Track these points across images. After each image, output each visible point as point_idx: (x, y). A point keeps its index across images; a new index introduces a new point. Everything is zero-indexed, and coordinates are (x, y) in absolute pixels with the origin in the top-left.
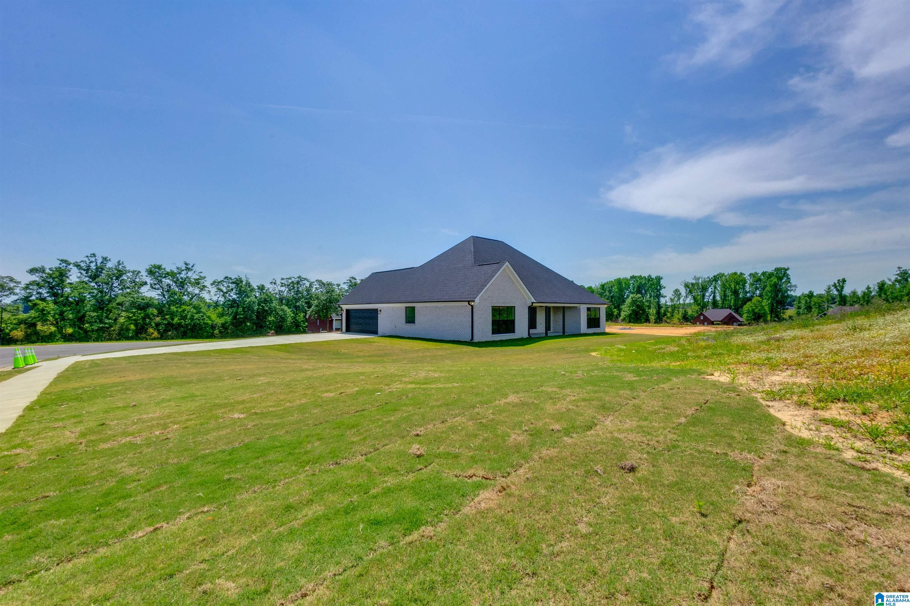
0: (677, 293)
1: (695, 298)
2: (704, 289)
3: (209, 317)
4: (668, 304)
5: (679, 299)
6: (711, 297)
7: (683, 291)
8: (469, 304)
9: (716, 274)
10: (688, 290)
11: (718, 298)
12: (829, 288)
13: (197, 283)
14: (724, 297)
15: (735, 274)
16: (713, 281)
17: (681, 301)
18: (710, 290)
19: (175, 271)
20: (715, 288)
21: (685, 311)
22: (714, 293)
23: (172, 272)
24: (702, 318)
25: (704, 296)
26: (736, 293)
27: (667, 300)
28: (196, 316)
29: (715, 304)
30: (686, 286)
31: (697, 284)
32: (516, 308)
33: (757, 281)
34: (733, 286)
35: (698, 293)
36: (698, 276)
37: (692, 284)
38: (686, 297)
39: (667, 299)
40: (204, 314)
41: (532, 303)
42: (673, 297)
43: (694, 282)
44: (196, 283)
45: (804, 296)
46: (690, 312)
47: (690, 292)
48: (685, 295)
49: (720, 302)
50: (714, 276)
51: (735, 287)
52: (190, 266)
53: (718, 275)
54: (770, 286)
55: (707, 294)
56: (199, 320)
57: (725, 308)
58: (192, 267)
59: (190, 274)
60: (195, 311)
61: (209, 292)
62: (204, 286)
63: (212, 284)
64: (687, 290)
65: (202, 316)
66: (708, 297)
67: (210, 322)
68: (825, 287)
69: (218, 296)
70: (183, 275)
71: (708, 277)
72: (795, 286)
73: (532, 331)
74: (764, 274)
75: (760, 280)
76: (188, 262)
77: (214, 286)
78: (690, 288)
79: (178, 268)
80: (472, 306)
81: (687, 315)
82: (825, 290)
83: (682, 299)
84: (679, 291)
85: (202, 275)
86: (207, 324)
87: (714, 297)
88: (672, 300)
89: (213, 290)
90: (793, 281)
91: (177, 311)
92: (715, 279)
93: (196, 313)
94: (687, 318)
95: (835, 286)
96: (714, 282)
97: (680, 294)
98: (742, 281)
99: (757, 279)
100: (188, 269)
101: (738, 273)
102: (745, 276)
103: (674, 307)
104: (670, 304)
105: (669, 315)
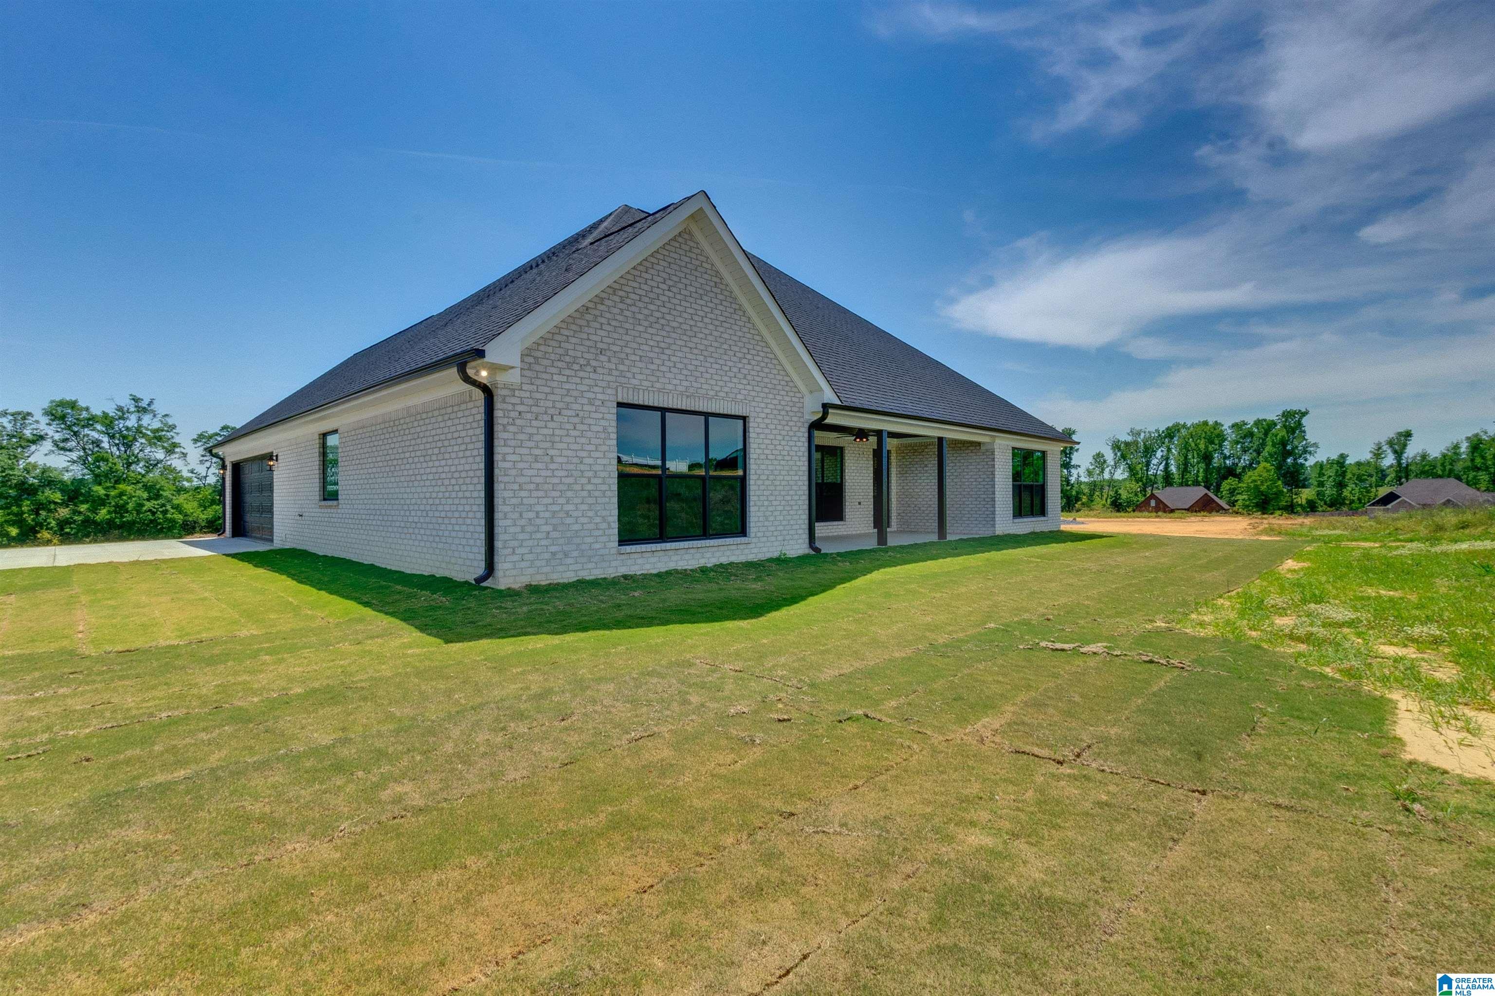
0: (1099, 460)
1: (1131, 469)
2: (1149, 451)
3: (178, 508)
4: (1083, 479)
5: (1102, 471)
6: (1161, 467)
7: (1109, 456)
8: (467, 379)
9: (1171, 425)
10: (1119, 454)
11: (1173, 469)
12: (1380, 448)
13: (157, 438)
14: (1185, 467)
15: (1206, 423)
16: (1165, 437)
17: (1107, 476)
18: (1159, 454)
19: (112, 412)
20: (1169, 450)
21: (1116, 492)
22: (1167, 459)
23: (105, 415)
24: (1153, 503)
25: (1148, 464)
26: (1207, 458)
27: (1082, 474)
28: (148, 505)
29: (1168, 480)
30: (1116, 446)
31: (1136, 443)
32: (752, 424)
33: (1244, 437)
34: (1202, 446)
35: (1137, 459)
36: (1138, 428)
37: (1127, 444)
38: (1116, 466)
39: (1082, 471)
40: (170, 501)
41: (826, 407)
42: (1091, 467)
43: (1129, 439)
44: (155, 437)
45: (1331, 463)
46: (1124, 495)
47: (1124, 457)
48: (1112, 463)
49: (1176, 476)
50: (1168, 429)
51: (1207, 447)
52: (144, 404)
53: (1174, 426)
54: (1274, 445)
55: (1155, 461)
56: (154, 513)
57: (1187, 485)
58: (149, 405)
59: (146, 420)
60: (145, 495)
61: (185, 455)
62: (175, 445)
63: (195, 441)
64: (1116, 454)
65: (163, 505)
66: (1156, 467)
67: (179, 517)
68: (1372, 447)
69: (208, 464)
70: (132, 422)
71: (1157, 431)
72: (1315, 445)
73: (823, 529)
74: (1258, 423)
75: (1251, 434)
76: (139, 396)
77: (199, 444)
78: (1122, 450)
79: (120, 409)
80: (488, 392)
81: (1120, 498)
82: (1371, 452)
83: (1107, 470)
84: (1103, 456)
85: (170, 421)
86: (173, 521)
87: (1167, 466)
88: (1090, 473)
89: (195, 453)
90: (1311, 437)
91: (107, 496)
92: (1170, 433)
93: (148, 500)
94: (1120, 504)
95: (1391, 443)
96: (1167, 440)
97: (1105, 461)
98: (1218, 436)
99: (1244, 433)
100: (142, 410)
101: (1211, 423)
102: (1223, 428)
103: (1094, 487)
104: (1086, 480)
105: (1084, 499)
